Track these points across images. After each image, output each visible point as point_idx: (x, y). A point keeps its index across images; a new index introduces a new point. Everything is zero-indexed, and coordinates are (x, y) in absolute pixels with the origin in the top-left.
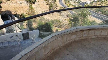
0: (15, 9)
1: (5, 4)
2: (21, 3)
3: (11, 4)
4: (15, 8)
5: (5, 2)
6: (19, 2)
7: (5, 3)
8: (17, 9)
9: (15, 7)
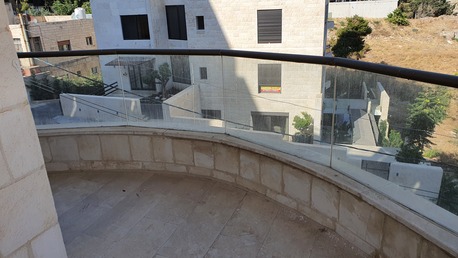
0: (416, 61)
1: (385, 39)
2: (453, 39)
3: (408, 39)
4: (418, 56)
5: (389, 29)
6: (449, 34)
7: (386, 34)
8: (422, 63)
9: (419, 52)
